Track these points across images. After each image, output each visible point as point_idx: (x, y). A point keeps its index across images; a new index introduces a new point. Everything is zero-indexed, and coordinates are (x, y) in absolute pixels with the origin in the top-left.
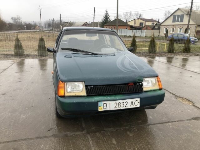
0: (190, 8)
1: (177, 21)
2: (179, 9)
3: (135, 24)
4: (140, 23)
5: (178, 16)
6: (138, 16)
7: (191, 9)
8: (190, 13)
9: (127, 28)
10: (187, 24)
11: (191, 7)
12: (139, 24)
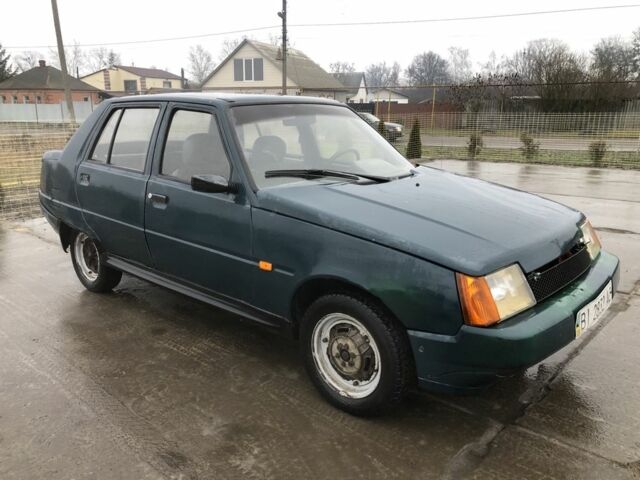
0: (281, 41)
1: (249, 78)
2: (245, 42)
3: (108, 84)
4: (127, 83)
5: (248, 62)
6: (106, 59)
7: (284, 45)
8: (282, 56)
9: (86, 99)
10: (281, 85)
11: (284, 38)
12: (123, 84)
